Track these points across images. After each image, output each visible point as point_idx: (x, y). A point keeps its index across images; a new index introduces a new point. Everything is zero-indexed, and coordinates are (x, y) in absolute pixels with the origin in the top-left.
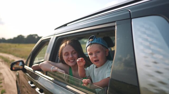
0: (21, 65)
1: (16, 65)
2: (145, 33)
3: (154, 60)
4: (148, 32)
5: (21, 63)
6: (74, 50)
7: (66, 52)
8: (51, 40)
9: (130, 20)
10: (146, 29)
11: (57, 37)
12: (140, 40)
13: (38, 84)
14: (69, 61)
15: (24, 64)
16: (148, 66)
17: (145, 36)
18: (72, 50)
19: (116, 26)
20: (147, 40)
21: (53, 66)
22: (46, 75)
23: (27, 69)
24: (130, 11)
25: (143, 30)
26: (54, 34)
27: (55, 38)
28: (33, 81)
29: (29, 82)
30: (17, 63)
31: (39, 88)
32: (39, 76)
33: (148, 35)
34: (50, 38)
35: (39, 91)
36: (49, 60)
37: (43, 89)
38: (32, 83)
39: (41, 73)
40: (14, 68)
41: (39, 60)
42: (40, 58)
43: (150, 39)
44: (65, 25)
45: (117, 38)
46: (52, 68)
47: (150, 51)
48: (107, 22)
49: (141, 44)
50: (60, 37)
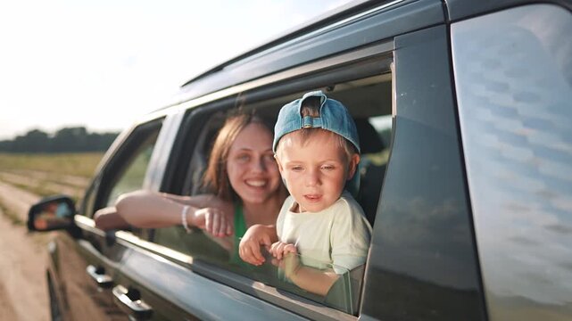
5: (63, 208)
8: (166, 124)
9: (445, 26)
11: (189, 112)
19: (394, 52)
22: (151, 240)
26: (178, 102)
27: (181, 114)
29: (91, 270)
31: (125, 286)
32: (126, 248)
34: (164, 117)
35: (127, 295)
38: (100, 271)
39: (134, 235)
44: (219, 69)
45: (398, 93)
50: (200, 110)
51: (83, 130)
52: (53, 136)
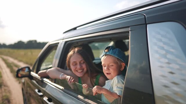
0: (27, 72)
1: (22, 71)
2: (161, 40)
3: (170, 70)
4: (164, 39)
5: (27, 70)
6: (82, 59)
7: (74, 62)
8: (59, 45)
9: (145, 25)
10: (162, 36)
11: (66, 42)
12: (156, 48)
13: (46, 93)
14: (77, 71)
15: (30, 71)
16: (163, 76)
17: (161, 44)
18: (81, 60)
19: (130, 32)
20: (163, 48)
21: (62, 74)
22: (55, 83)
23: (33, 76)
24: (145, 16)
25: (159, 37)
26: (63, 39)
27: (64, 43)
28: (41, 90)
29: (37, 90)
30: (23, 69)
31: (47, 97)
32: (47, 84)
33: (165, 43)
34: (58, 43)
35: (47, 100)
36: (58, 67)
37: (51, 98)
38: (39, 91)
39: (50, 80)
40: (19, 75)
41: (46, 65)
42: (47, 64)
43: (166, 47)
44: (75, 29)
45: (131, 45)
46: (61, 75)
47: (167, 61)
48: (121, 27)
49: (157, 52)
50: (69, 42)
51: (36, 41)
52: (26, 43)
